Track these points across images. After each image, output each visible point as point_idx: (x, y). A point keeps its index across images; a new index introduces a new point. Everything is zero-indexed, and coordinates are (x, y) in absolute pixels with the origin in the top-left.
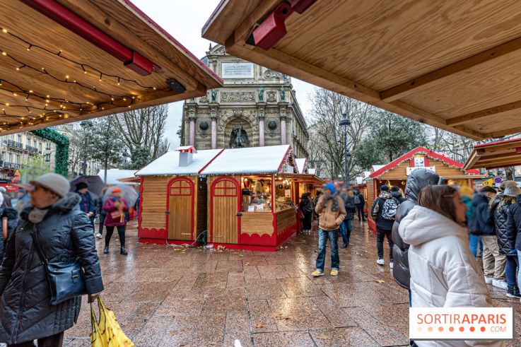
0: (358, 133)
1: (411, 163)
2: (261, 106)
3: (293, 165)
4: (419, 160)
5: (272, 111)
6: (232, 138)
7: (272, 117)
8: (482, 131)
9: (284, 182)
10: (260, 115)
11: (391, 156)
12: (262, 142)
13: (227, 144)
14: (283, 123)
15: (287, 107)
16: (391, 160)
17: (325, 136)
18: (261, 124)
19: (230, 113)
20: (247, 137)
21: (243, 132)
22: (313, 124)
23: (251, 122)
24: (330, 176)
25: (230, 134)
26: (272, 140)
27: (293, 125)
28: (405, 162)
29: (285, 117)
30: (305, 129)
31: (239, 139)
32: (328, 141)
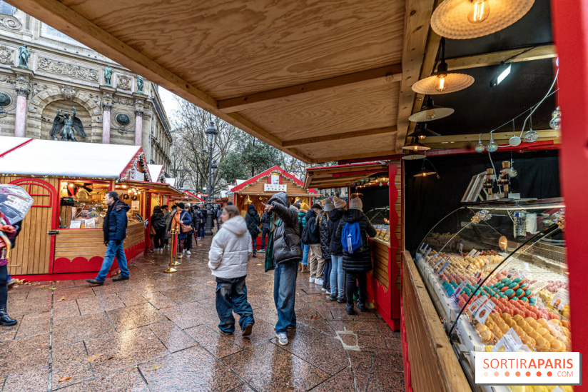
0: (226, 145)
1: (269, 181)
2: (108, 92)
3: (144, 172)
4: (275, 178)
5: (124, 101)
6: (55, 125)
7: (123, 109)
8: (310, 156)
9: (129, 191)
10: (105, 103)
11: (253, 171)
12: (106, 137)
13: (47, 134)
14: (139, 119)
15: (145, 100)
16: (253, 176)
17: (192, 143)
18: (107, 115)
19: (54, 91)
20: (82, 128)
21: (76, 120)
22: (178, 127)
23: (90, 109)
24: (194, 188)
25: (52, 120)
26: (122, 138)
27: (152, 124)
28: (264, 179)
29: (142, 113)
30: (168, 131)
31: (68, 129)
32: (194, 149)
